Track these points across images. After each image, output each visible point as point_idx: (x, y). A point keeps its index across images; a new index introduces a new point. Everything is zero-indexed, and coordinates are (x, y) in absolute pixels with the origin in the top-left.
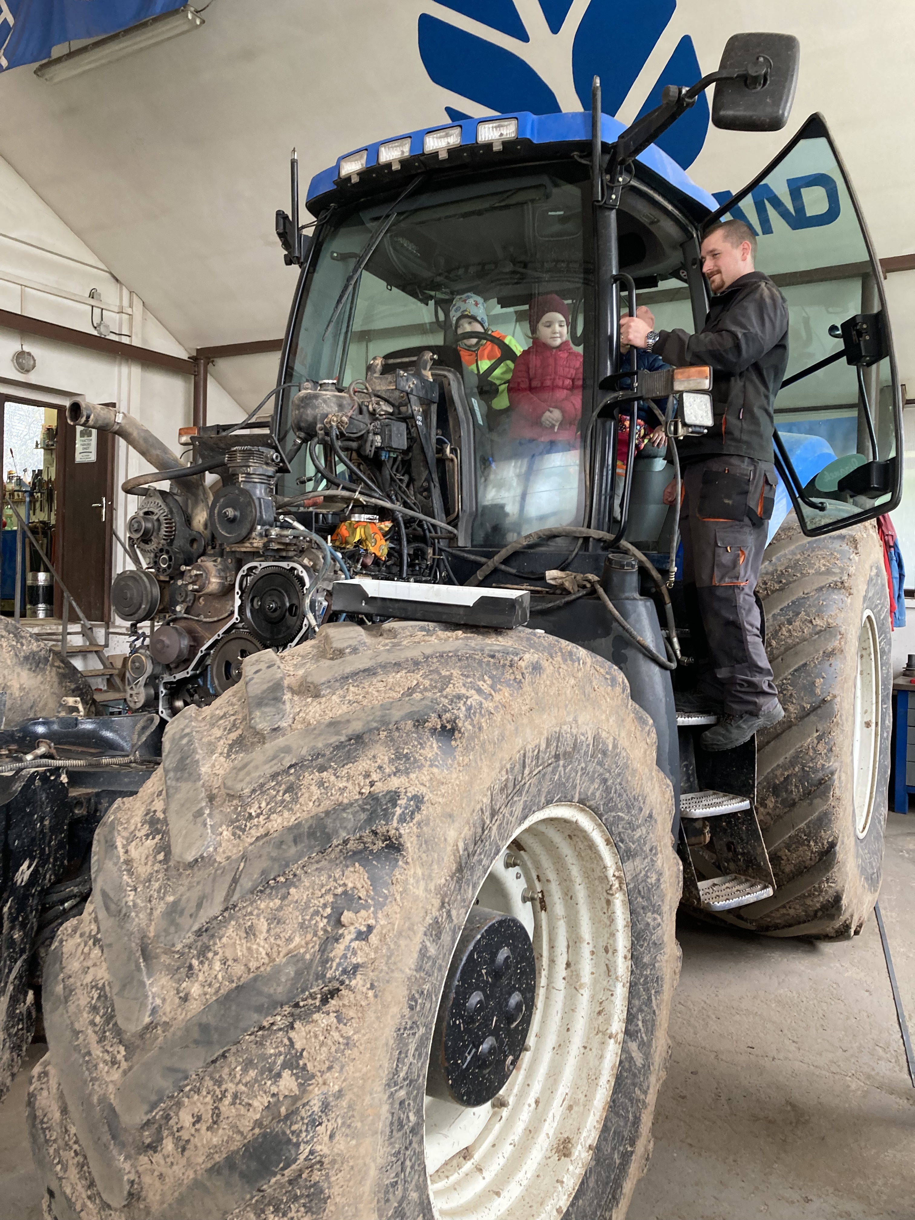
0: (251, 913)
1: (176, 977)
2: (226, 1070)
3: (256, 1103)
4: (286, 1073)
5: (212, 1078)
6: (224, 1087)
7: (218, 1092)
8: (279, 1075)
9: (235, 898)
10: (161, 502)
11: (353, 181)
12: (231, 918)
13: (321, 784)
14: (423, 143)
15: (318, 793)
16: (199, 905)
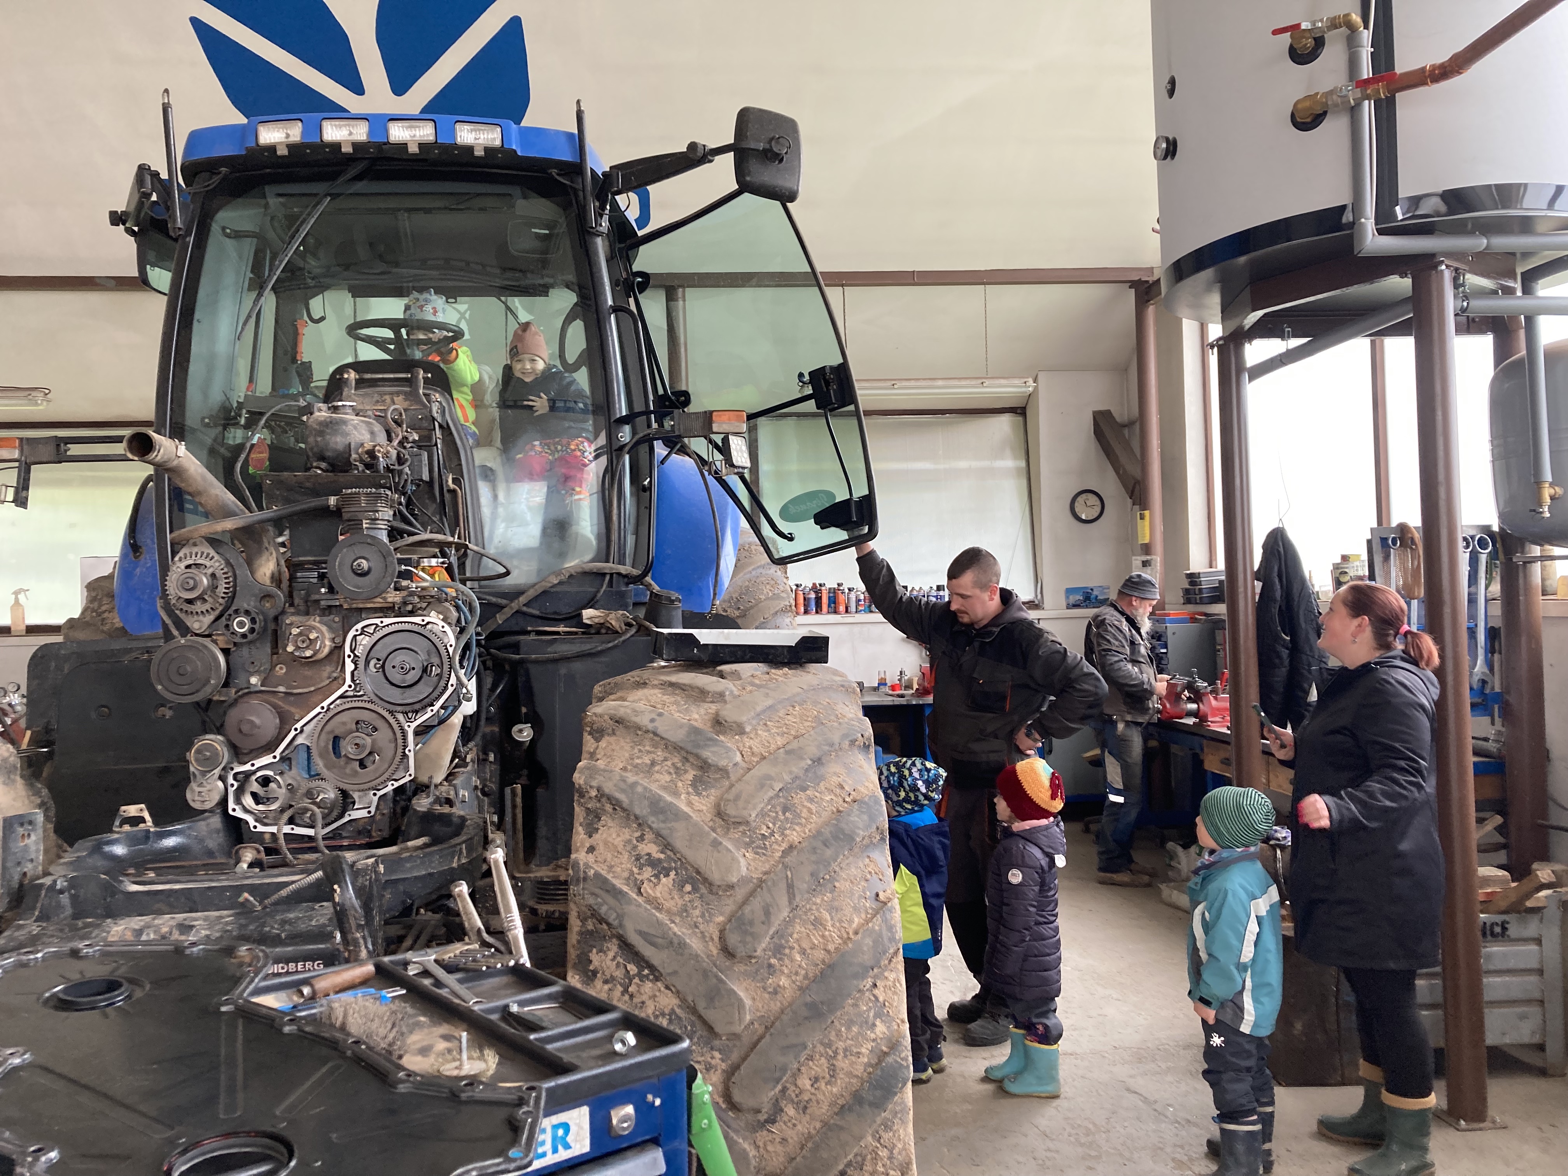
0: (811, 909)
1: (759, 978)
2: (833, 1033)
3: (863, 1050)
4: (878, 1022)
5: (822, 1044)
6: (834, 1048)
7: (830, 1053)
8: (874, 1025)
9: (797, 899)
10: (212, 553)
11: (279, 153)
12: (795, 917)
13: (811, 800)
14: (386, 131)
15: (813, 807)
16: (767, 913)
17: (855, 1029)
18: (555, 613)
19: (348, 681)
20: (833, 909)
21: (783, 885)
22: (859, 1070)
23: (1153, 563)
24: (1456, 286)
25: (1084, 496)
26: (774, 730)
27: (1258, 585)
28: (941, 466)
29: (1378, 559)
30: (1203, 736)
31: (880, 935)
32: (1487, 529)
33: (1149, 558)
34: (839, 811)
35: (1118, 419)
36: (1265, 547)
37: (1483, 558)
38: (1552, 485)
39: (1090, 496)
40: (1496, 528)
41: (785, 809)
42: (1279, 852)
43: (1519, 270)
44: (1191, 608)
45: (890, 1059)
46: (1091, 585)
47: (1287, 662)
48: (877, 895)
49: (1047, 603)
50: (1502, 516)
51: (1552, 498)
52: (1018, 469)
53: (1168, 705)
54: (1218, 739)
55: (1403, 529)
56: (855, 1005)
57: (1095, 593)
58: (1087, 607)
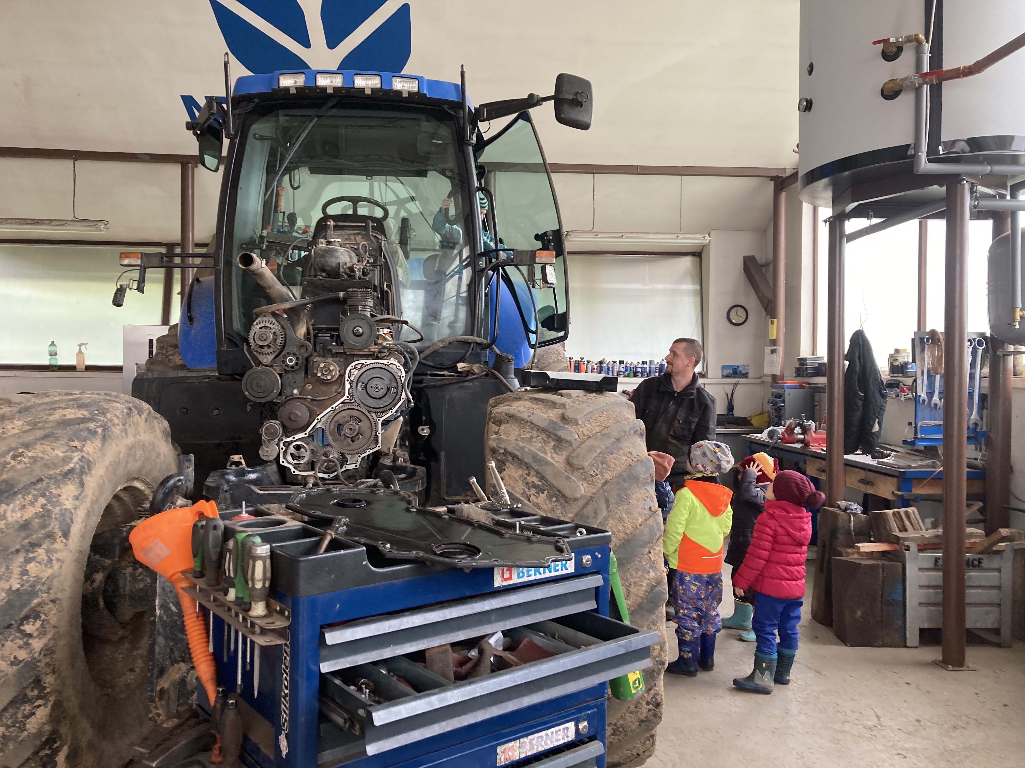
0: (617, 513)
2: (629, 574)
3: (644, 584)
4: (651, 571)
8: (649, 572)
9: (611, 507)
10: (274, 321)
11: (291, 92)
12: (609, 516)
13: (615, 459)
14: (353, 82)
15: (617, 462)
16: (596, 513)
17: (640, 573)
18: (441, 364)
19: (347, 394)
20: (628, 513)
21: (603, 500)
22: (641, 594)
23: (778, 351)
24: (972, 192)
25: (735, 309)
26: (594, 424)
27: (847, 363)
28: (647, 287)
29: (918, 350)
30: (807, 455)
31: (653, 527)
32: (982, 335)
33: (775, 348)
34: (630, 465)
35: (759, 262)
36: (851, 341)
37: (980, 352)
38: (1021, 310)
39: (739, 309)
40: (988, 335)
41: (602, 463)
42: (852, 517)
43: (1009, 184)
44: (800, 379)
45: (657, 589)
46: (737, 364)
47: (861, 409)
48: (650, 508)
49: (710, 374)
50: (992, 328)
51: (1021, 317)
52: (695, 290)
53: (786, 436)
54: (816, 456)
55: (933, 333)
56: (640, 561)
57: (740, 369)
58: (734, 377)
